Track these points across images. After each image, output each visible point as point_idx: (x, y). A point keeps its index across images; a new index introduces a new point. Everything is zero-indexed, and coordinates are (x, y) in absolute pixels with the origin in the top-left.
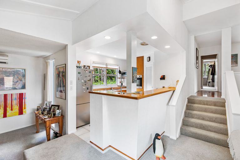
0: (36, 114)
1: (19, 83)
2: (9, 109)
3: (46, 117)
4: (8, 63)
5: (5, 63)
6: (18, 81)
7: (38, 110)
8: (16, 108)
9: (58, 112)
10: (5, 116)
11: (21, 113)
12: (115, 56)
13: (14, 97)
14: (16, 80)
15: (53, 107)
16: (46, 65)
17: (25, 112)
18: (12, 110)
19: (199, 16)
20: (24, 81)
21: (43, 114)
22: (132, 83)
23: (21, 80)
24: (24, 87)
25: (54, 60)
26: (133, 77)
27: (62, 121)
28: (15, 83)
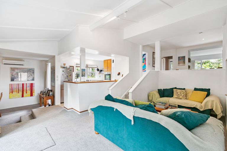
0: (40, 95)
1: (31, 77)
2: (25, 92)
3: (44, 96)
4: (24, 65)
5: (23, 65)
6: (30, 76)
7: (41, 93)
8: (29, 92)
9: (51, 93)
10: (23, 96)
11: (32, 95)
12: (93, 59)
13: (28, 85)
14: (29, 75)
15: (49, 91)
16: (46, 66)
17: (34, 95)
18: (26, 93)
19: (131, 37)
20: (33, 76)
21: (43, 94)
22: (82, 76)
23: (32, 75)
24: (33, 80)
25: (50, 63)
26: (82, 74)
27: (53, 98)
28: (28, 77)
